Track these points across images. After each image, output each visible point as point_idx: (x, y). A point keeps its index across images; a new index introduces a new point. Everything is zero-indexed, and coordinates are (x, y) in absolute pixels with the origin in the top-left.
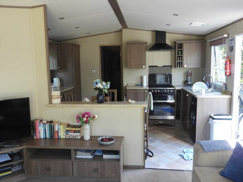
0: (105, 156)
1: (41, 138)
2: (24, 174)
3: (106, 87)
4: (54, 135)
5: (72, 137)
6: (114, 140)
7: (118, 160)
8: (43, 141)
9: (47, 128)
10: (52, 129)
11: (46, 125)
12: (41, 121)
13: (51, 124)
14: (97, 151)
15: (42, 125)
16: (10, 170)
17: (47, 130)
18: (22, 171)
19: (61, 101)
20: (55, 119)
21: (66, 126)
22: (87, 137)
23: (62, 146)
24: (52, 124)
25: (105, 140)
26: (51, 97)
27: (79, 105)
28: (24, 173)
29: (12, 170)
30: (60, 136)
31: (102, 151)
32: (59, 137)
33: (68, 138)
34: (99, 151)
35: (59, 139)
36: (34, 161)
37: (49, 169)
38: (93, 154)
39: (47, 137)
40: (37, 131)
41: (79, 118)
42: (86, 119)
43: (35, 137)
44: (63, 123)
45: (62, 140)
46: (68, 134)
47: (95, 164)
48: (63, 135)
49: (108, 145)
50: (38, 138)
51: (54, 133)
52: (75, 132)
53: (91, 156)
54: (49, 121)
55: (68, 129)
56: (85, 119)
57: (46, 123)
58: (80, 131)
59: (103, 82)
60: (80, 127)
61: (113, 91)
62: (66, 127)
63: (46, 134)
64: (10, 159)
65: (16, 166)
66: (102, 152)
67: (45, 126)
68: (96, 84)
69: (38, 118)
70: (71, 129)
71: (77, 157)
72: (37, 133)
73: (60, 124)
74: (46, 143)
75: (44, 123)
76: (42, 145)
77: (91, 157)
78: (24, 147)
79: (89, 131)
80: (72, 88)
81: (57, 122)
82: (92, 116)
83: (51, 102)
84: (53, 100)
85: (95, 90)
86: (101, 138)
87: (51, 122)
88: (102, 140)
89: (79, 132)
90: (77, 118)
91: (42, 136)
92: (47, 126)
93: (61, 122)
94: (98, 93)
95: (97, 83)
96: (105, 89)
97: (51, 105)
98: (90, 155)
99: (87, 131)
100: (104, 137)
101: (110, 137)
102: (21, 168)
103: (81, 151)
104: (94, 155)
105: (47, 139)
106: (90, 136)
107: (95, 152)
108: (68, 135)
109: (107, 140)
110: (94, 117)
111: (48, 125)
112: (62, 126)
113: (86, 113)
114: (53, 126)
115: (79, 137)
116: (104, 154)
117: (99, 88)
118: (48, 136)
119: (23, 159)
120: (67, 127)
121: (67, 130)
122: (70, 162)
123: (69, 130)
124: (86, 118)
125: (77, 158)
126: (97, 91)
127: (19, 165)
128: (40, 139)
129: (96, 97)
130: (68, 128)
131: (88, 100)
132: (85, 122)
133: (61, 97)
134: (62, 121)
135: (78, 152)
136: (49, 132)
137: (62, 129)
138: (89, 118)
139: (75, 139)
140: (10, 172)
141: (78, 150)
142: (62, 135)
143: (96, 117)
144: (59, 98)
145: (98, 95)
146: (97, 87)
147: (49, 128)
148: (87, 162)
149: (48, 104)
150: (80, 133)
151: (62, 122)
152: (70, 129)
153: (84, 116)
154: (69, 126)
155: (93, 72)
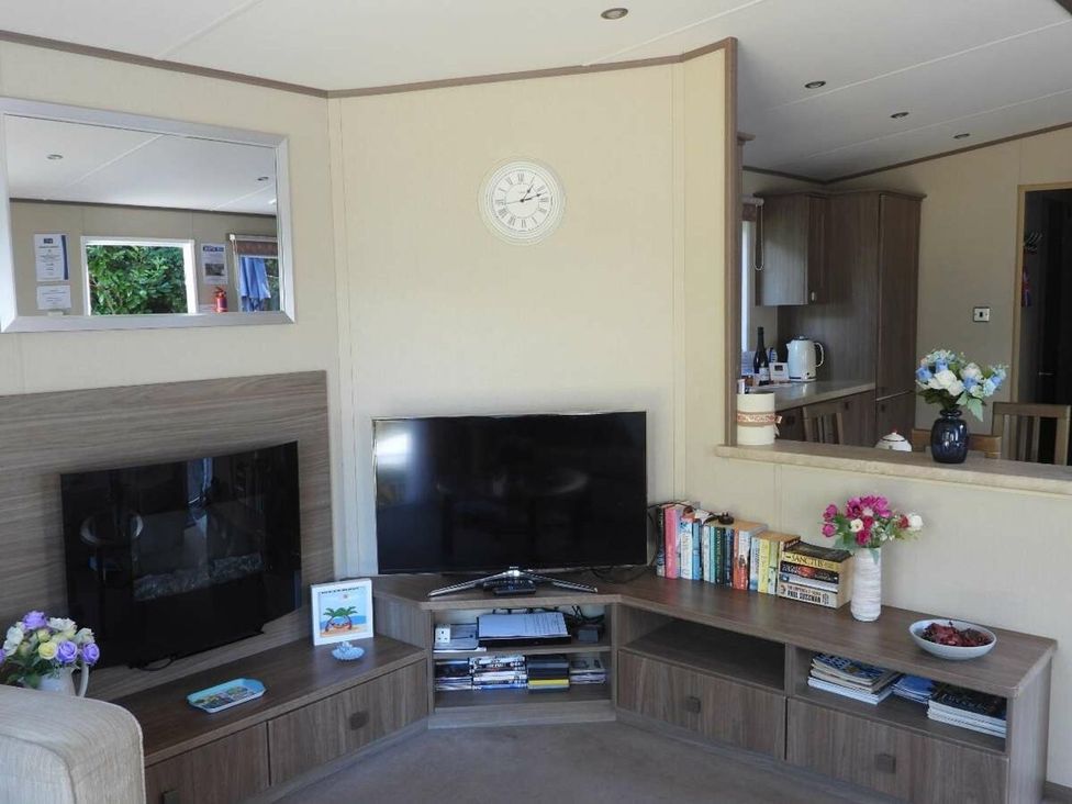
0: (939, 712)
1: (684, 576)
2: (608, 701)
3: (974, 390)
4: (732, 574)
5: (803, 596)
6: (991, 645)
7: (1000, 744)
8: (688, 591)
9: (706, 542)
10: (725, 546)
11: (706, 529)
12: (689, 510)
13: (724, 530)
14: (909, 678)
15: (689, 527)
16: (565, 674)
17: (706, 551)
18: (601, 691)
19: (777, 437)
20: (745, 509)
21: (782, 543)
22: (867, 608)
23: (759, 624)
24: (729, 528)
25: (943, 635)
26: (733, 419)
27: (846, 461)
28: (609, 697)
29: (574, 678)
30: (756, 584)
31: (932, 686)
32: (751, 587)
33: (786, 595)
34: (917, 682)
35: (750, 593)
36: (645, 659)
37: (695, 705)
38: (883, 689)
39: (706, 577)
40: (669, 548)
41: (835, 518)
42: (861, 527)
43: (661, 571)
44: (771, 532)
45: (760, 598)
46: (787, 581)
47: (883, 736)
48: (769, 580)
49: (953, 661)
50: (670, 575)
51: (732, 568)
52: (816, 574)
53: (875, 693)
54: (721, 514)
55: (790, 557)
56: (857, 525)
57: (707, 521)
58: (836, 575)
59: (972, 364)
60: (841, 557)
61: (1048, 410)
62: (782, 547)
63: (701, 565)
64: (565, 633)
65: (587, 667)
66: (929, 689)
67: (700, 534)
68: (928, 373)
69: (678, 497)
70: (802, 563)
71: (812, 682)
72: (669, 555)
73: (762, 532)
74: (699, 600)
75: (698, 521)
76: (686, 607)
77: (873, 700)
78: (615, 599)
79: (877, 582)
80: (864, 388)
81: (748, 525)
82: (897, 519)
83: (731, 439)
84: (741, 430)
85: (923, 398)
86: (925, 624)
87: (726, 519)
88: (931, 633)
89: (832, 577)
90: (827, 515)
91: (688, 573)
92: (708, 533)
93: (766, 525)
94: (941, 417)
95: (933, 369)
96: (970, 396)
97: (729, 449)
98: (870, 690)
99: (870, 583)
100: (944, 623)
101: (973, 627)
102: (603, 676)
103: (834, 661)
104: (893, 696)
105: (706, 588)
106: (882, 606)
107: (896, 681)
108: (785, 585)
109: (950, 637)
110: (905, 523)
111: (712, 528)
112: (766, 542)
113: (868, 501)
114: (732, 538)
115: (833, 602)
116: (935, 700)
117: (945, 391)
118: (709, 576)
119: (609, 643)
120: (785, 550)
121: (784, 563)
122: (778, 699)
123: (795, 565)
124: (863, 520)
125: (812, 687)
126: (938, 407)
127: (599, 667)
128: (680, 579)
129: (930, 433)
130: (788, 554)
131: (905, 447)
132: (857, 539)
133: (776, 419)
134: (772, 524)
135: (817, 664)
136: (716, 558)
137: (763, 554)
138: (877, 524)
139: (815, 608)
140: (564, 683)
141: (819, 655)
142: (764, 578)
143: (915, 521)
144: (768, 424)
145: (937, 422)
146: (934, 384)
147: (716, 542)
148: (851, 717)
149: (721, 445)
150: (836, 582)
151: (771, 527)
152: (797, 562)
153: (855, 509)
154: (794, 545)
155: (977, 318)
